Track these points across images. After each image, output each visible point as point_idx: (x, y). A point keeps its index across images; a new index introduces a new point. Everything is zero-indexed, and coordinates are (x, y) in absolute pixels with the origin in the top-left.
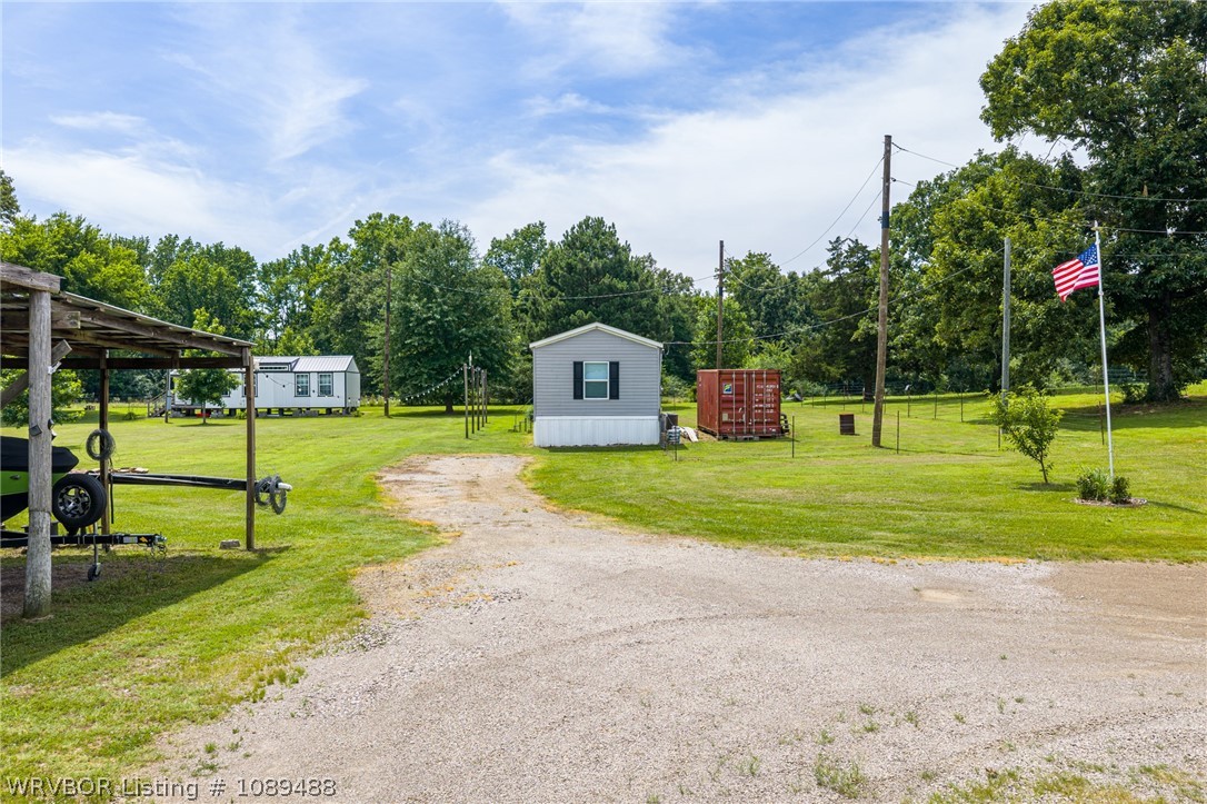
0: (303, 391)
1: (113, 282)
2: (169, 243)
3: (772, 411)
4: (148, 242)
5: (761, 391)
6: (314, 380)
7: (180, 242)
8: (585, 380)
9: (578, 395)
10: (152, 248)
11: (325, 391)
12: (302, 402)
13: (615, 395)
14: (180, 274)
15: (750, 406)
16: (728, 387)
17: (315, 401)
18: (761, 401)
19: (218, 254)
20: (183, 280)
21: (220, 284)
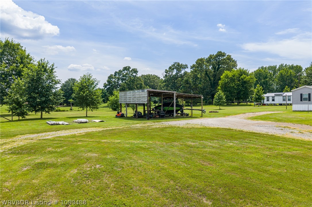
0: (284, 100)
1: (248, 80)
2: (282, 65)
4: (276, 66)
6: (287, 97)
7: (284, 65)
8: (303, 97)
9: (301, 100)
10: (277, 67)
11: (289, 100)
13: (309, 100)
14: (281, 73)
17: (287, 102)
19: (292, 67)
20: (282, 74)
21: (291, 75)
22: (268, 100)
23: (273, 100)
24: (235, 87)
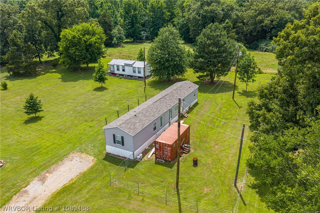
0: (134, 72)
3: (169, 155)
5: (166, 149)
6: (137, 69)
8: (116, 139)
9: (115, 143)
11: (139, 72)
12: (134, 74)
13: (123, 145)
15: (163, 152)
16: (157, 145)
17: (137, 74)
18: (166, 152)
22: (118, 70)
23: (124, 70)
24: (77, 53)
